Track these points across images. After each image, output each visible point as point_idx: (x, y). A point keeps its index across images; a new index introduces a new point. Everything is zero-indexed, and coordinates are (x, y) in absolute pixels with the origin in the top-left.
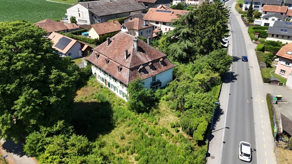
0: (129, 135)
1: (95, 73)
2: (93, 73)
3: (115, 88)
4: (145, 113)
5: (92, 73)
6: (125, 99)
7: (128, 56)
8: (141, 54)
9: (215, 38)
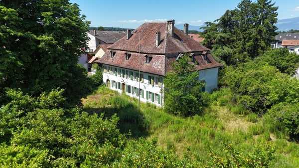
0: (182, 144)
1: (108, 80)
2: (105, 81)
3: (139, 91)
4: (196, 116)
5: (102, 81)
6: (156, 103)
7: (160, 42)
8: (178, 42)
9: (262, 42)
